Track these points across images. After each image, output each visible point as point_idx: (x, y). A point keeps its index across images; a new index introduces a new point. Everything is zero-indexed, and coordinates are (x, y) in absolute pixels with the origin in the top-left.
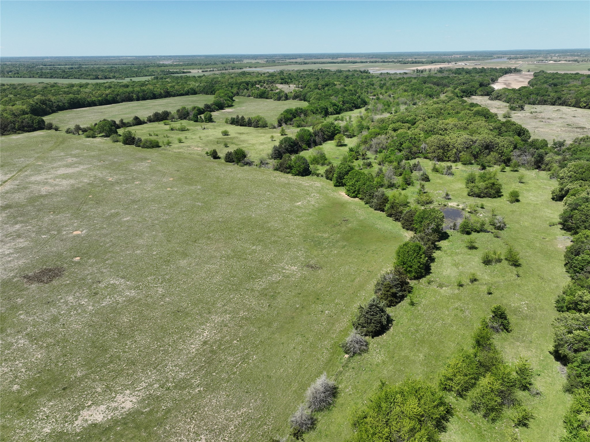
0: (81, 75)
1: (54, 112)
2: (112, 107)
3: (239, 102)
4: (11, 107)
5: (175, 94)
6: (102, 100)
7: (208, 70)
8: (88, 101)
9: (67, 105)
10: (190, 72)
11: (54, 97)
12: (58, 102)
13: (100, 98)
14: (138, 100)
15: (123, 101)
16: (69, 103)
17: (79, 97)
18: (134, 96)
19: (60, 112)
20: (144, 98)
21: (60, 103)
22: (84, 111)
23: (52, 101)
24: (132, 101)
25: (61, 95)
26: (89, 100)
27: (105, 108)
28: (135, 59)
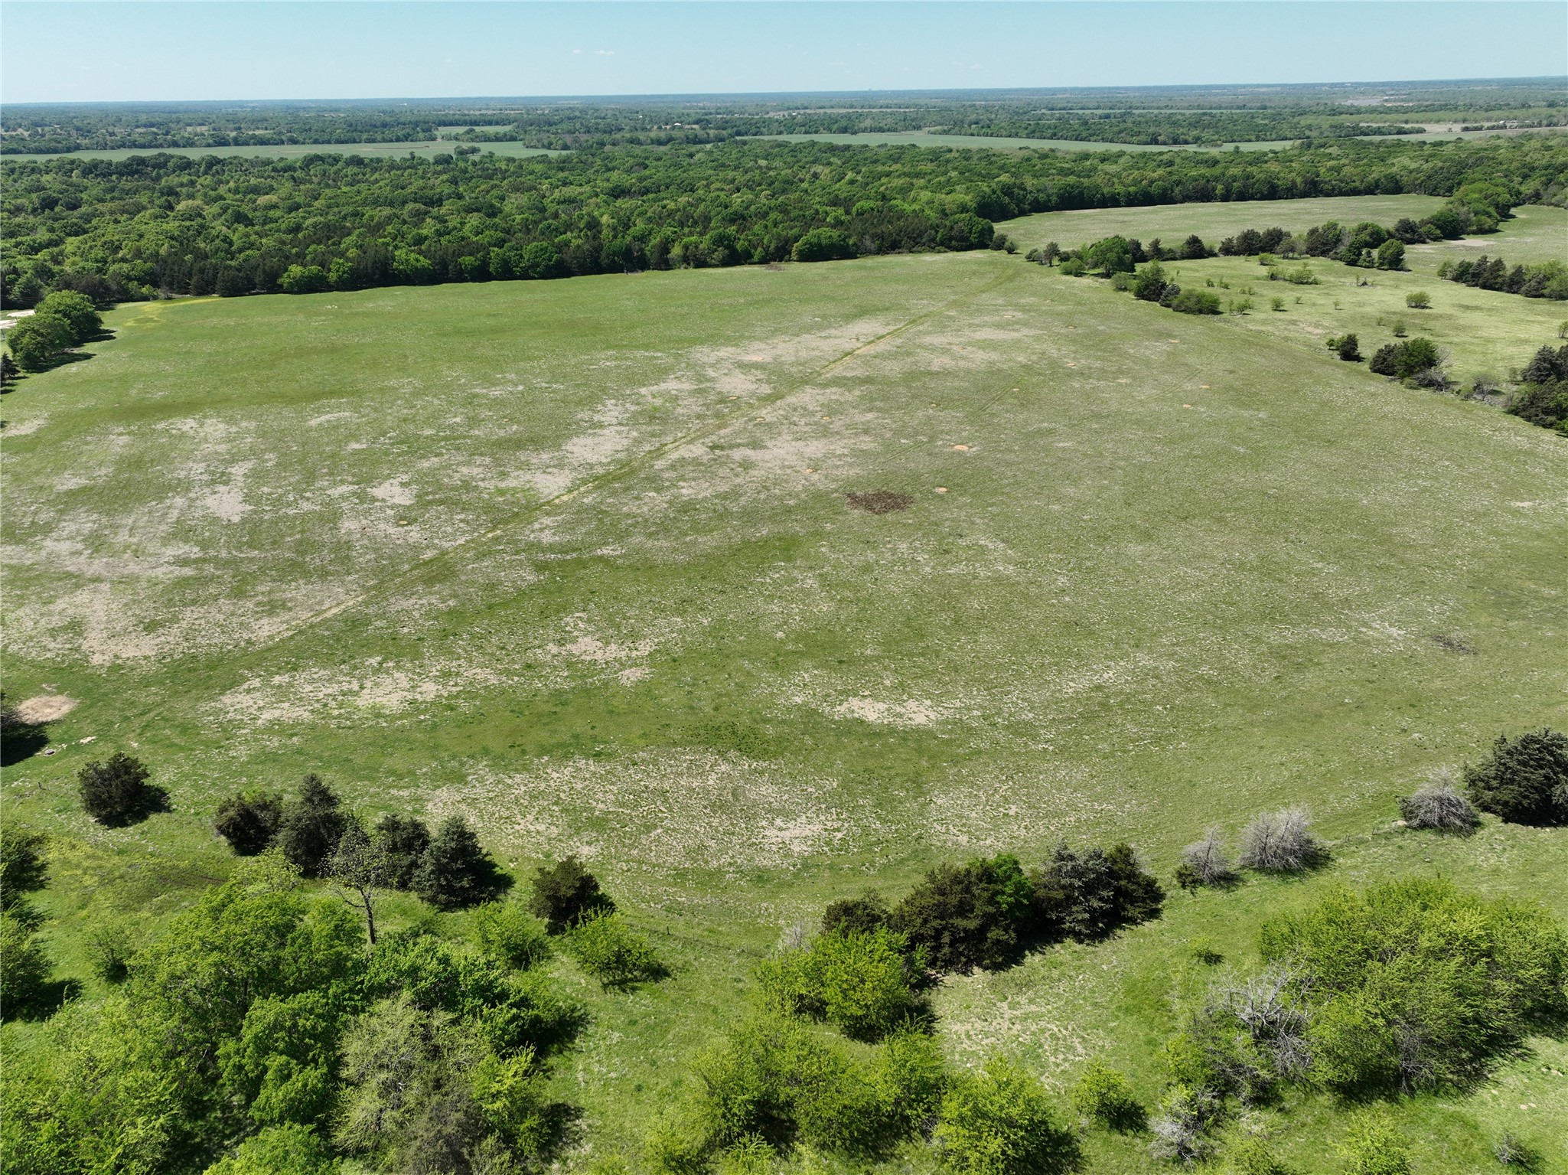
0: (1120, 132)
1: (1023, 213)
2: (1152, 213)
3: (1526, 223)
4: (943, 196)
5: (1333, 189)
6: (1136, 193)
7: (1486, 124)
8: (1103, 194)
9: (1054, 198)
10: (1421, 131)
11: (1035, 181)
12: (1038, 191)
13: (1131, 189)
14: (1226, 198)
15: (1187, 198)
16: (1061, 197)
17: (1086, 181)
18: (1220, 187)
19: (1036, 216)
20: (1243, 196)
21: (1041, 195)
22: (1087, 216)
23: (1025, 190)
24: (1209, 201)
25: (1051, 177)
26: (1106, 190)
27: (1135, 214)
28: (1277, 93)
